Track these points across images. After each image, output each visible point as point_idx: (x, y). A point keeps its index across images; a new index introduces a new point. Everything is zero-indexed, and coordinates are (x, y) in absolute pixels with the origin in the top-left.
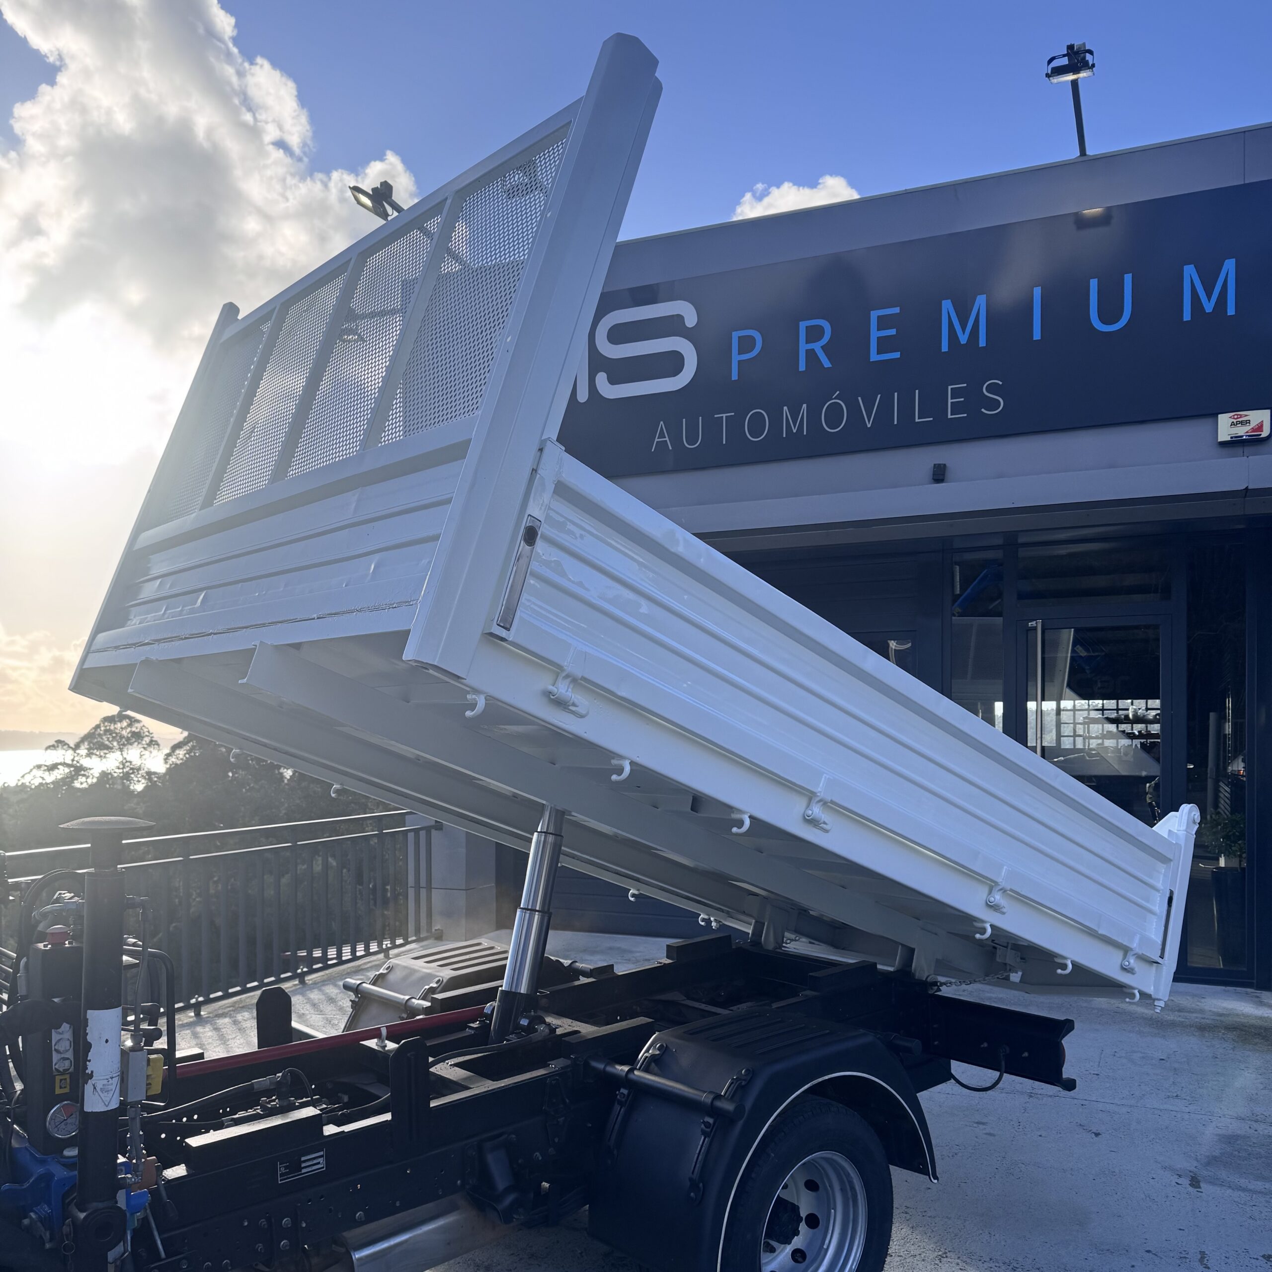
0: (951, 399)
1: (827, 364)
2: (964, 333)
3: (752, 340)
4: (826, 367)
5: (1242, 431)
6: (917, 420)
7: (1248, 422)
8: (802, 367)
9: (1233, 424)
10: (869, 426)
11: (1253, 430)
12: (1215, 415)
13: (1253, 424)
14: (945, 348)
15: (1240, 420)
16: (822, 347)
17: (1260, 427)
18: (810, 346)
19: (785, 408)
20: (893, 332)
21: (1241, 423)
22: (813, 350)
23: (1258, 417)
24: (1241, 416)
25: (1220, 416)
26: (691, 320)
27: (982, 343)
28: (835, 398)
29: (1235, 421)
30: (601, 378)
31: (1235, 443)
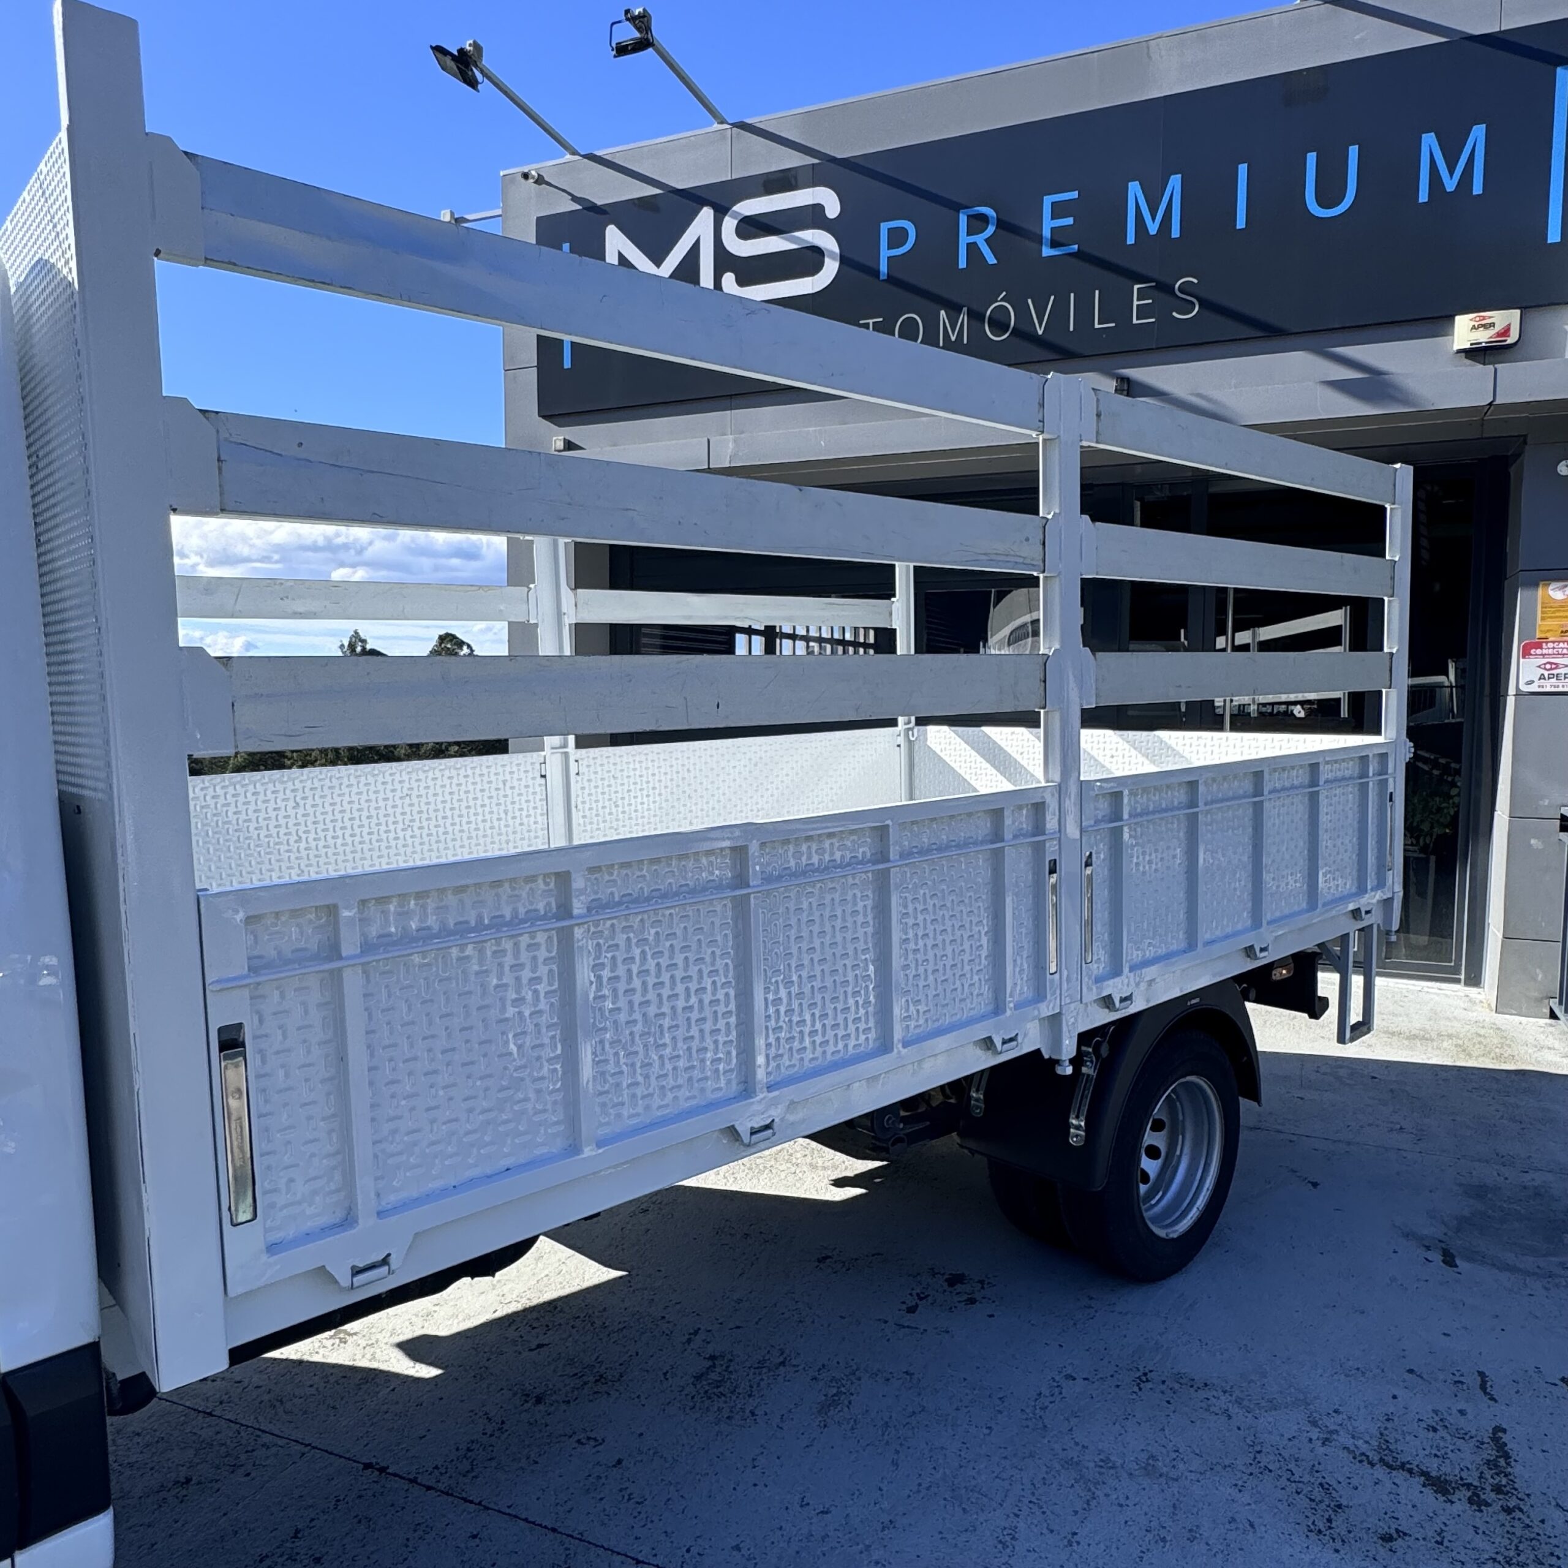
0: (1138, 300)
1: (991, 260)
2: (1153, 219)
3: (904, 232)
4: (990, 262)
5: (1483, 337)
6: (1097, 326)
7: (1493, 325)
8: (962, 264)
9: (1474, 327)
10: (1040, 332)
11: (1499, 335)
12: (1450, 318)
13: (1498, 328)
14: (1131, 240)
15: (1483, 322)
16: (986, 240)
17: (1506, 332)
18: (972, 239)
19: (943, 312)
20: (1070, 221)
21: (1484, 326)
22: (975, 244)
23: (1507, 319)
24: (1484, 318)
25: (1458, 318)
26: (833, 210)
27: (1175, 233)
28: (1002, 300)
29: (1476, 324)
30: (729, 280)
31: (1476, 353)
